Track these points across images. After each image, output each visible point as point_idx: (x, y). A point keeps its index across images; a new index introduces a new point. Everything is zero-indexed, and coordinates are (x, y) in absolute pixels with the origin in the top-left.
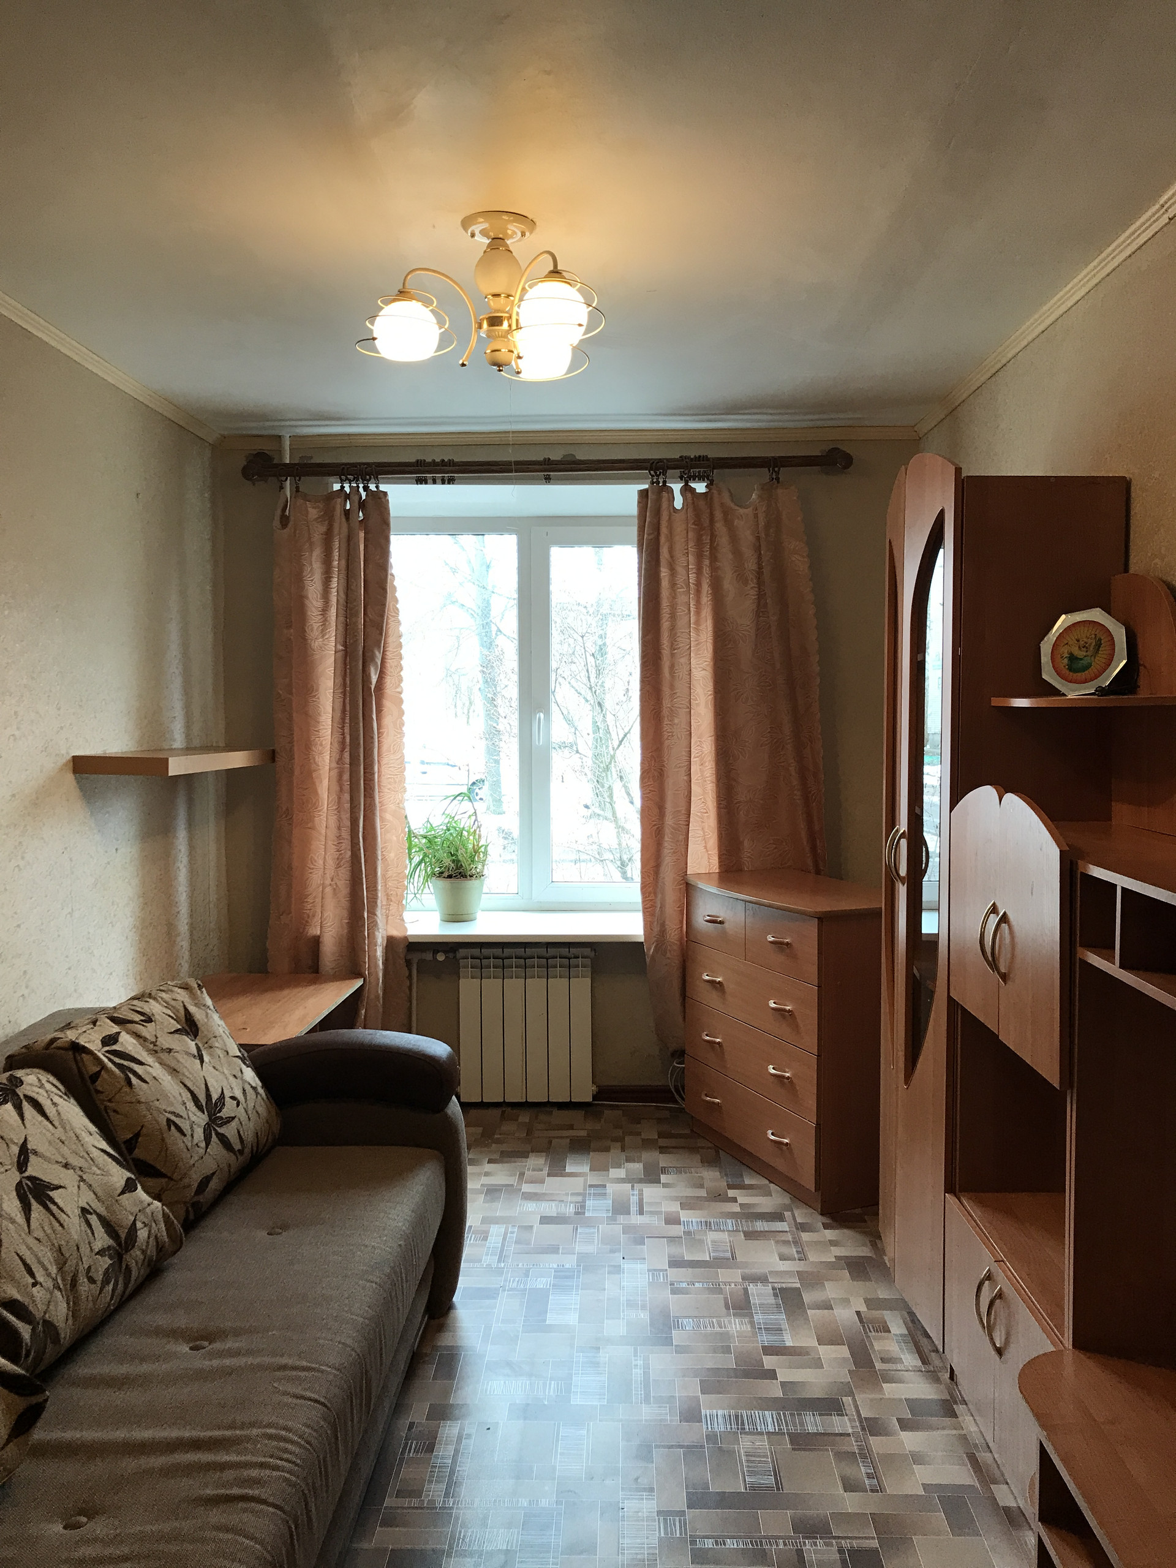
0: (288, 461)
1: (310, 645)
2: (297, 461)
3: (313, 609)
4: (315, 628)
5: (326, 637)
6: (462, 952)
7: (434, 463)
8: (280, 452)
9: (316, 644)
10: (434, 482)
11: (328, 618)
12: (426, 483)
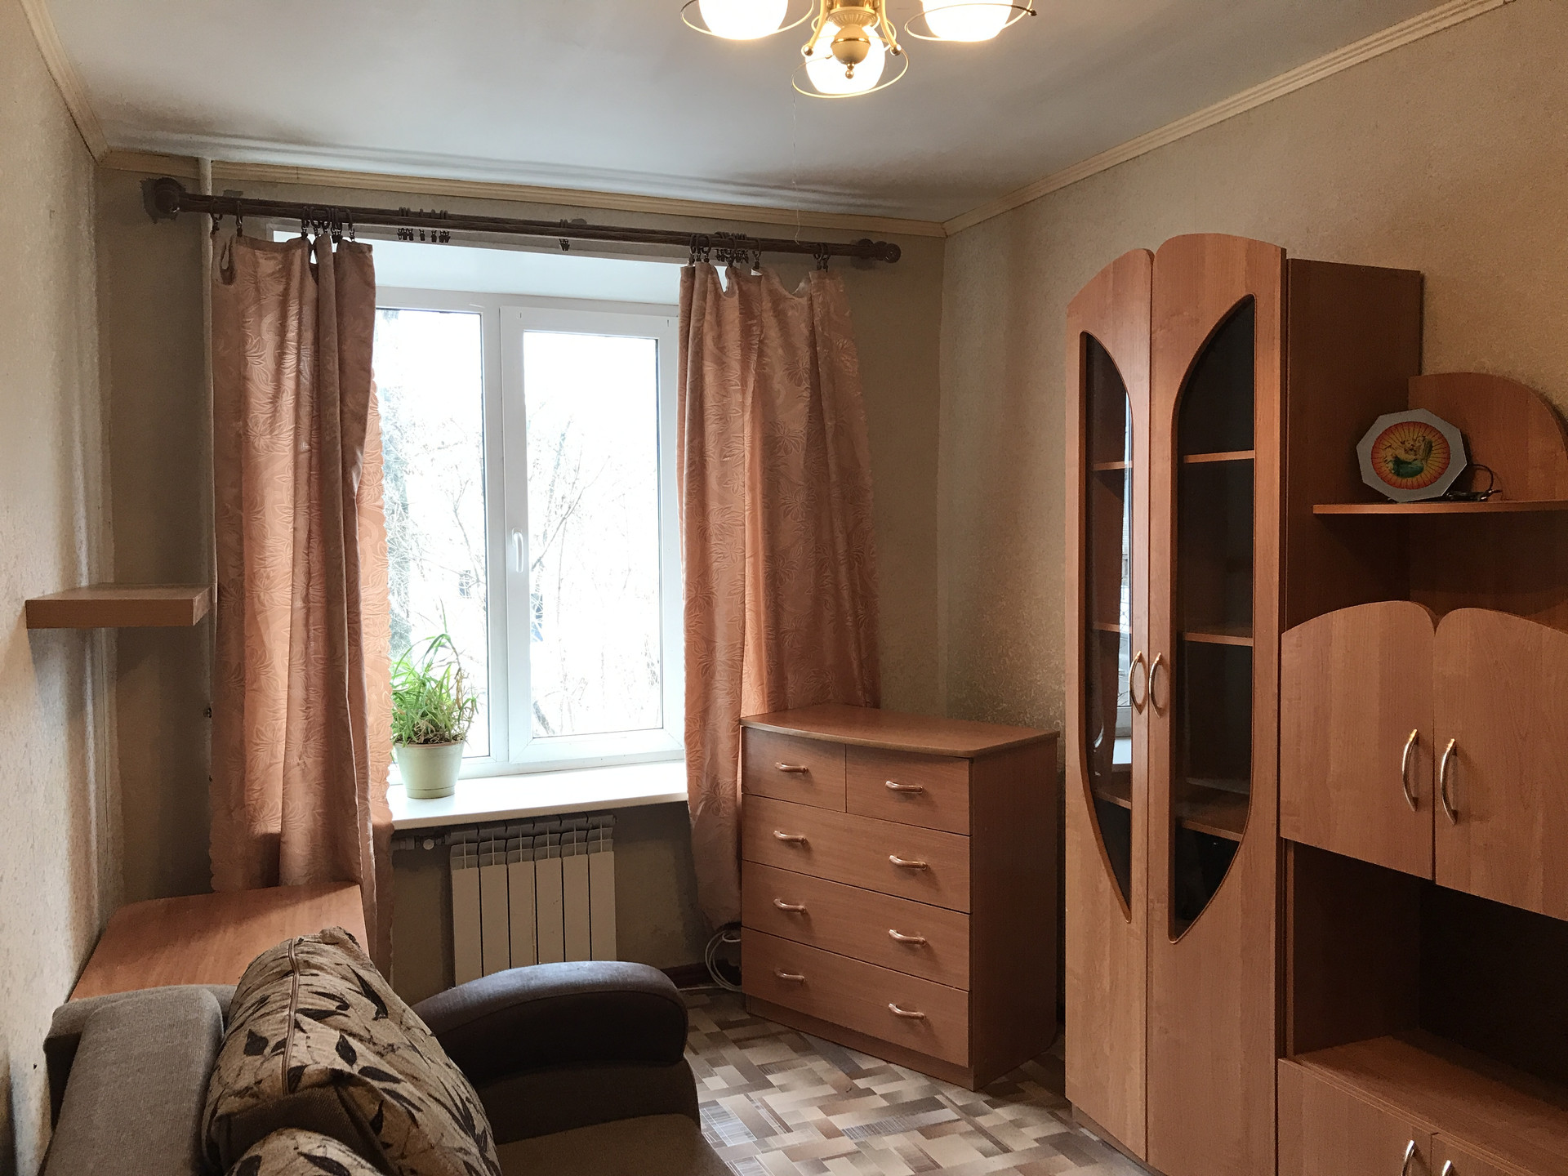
0: (209, 193)
1: (253, 443)
2: (221, 194)
3: (260, 395)
4: (262, 421)
5: (276, 433)
6: (455, 836)
7: (420, 214)
8: (198, 181)
9: (261, 442)
10: (423, 239)
11: (279, 408)
12: (412, 239)
